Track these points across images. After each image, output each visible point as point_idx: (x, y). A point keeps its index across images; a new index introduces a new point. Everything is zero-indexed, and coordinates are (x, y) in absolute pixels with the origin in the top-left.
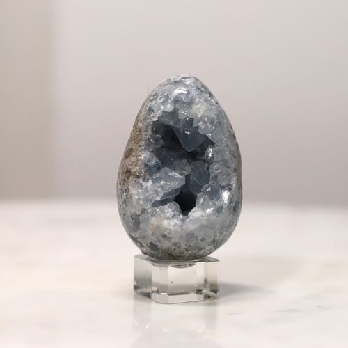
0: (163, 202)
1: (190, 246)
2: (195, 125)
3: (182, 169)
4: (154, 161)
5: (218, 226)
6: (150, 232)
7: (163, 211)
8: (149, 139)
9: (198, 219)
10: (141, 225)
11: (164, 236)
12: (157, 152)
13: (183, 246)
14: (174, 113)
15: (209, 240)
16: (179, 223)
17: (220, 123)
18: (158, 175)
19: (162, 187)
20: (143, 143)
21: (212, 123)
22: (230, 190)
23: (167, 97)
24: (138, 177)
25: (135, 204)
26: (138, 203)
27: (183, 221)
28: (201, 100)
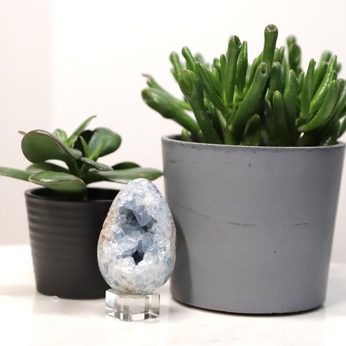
0: (124, 256)
1: (138, 284)
2: (145, 210)
3: (137, 237)
4: (120, 231)
5: (156, 272)
6: (114, 274)
7: (123, 262)
8: (117, 218)
9: (143, 267)
10: (109, 270)
11: (123, 277)
12: (122, 226)
13: (134, 284)
14: (133, 202)
15: (150, 281)
16: (132, 269)
17: (161, 209)
18: (121, 239)
19: (123, 247)
21: (155, 209)
22: (165, 250)
23: (129, 192)
24: (109, 240)
26: (107, 256)
28: (150, 195)
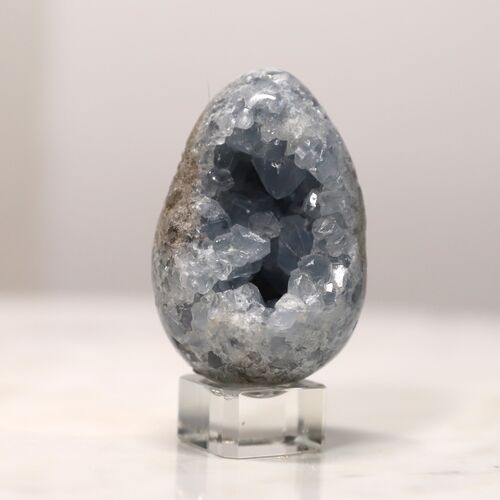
0: (232, 284)
1: (277, 359)
2: (288, 153)
3: (266, 228)
4: (217, 214)
5: (325, 326)
6: (209, 334)
7: (232, 300)
8: (209, 176)
9: (292, 313)
10: (194, 322)
11: (233, 342)
12: (222, 199)
13: (265, 359)
14: (253, 132)
15: (310, 350)
16: (259, 319)
17: (331, 150)
18: (224, 237)
19: (230, 257)
20: (199, 182)
21: (318, 149)
22: (347, 265)
23: (242, 105)
24: (190, 240)
25: (183, 285)
26: (189, 284)
27: (266, 315)
28: (300, 111)
